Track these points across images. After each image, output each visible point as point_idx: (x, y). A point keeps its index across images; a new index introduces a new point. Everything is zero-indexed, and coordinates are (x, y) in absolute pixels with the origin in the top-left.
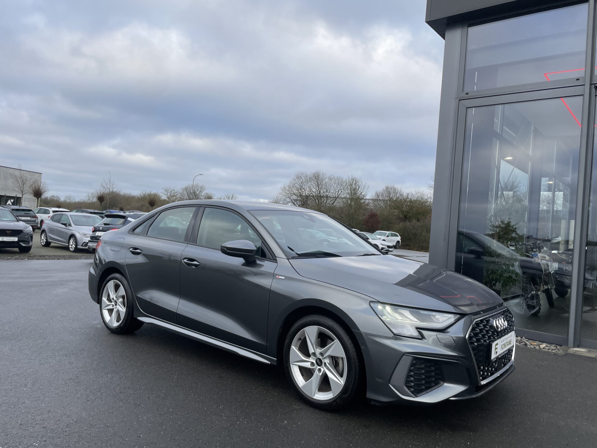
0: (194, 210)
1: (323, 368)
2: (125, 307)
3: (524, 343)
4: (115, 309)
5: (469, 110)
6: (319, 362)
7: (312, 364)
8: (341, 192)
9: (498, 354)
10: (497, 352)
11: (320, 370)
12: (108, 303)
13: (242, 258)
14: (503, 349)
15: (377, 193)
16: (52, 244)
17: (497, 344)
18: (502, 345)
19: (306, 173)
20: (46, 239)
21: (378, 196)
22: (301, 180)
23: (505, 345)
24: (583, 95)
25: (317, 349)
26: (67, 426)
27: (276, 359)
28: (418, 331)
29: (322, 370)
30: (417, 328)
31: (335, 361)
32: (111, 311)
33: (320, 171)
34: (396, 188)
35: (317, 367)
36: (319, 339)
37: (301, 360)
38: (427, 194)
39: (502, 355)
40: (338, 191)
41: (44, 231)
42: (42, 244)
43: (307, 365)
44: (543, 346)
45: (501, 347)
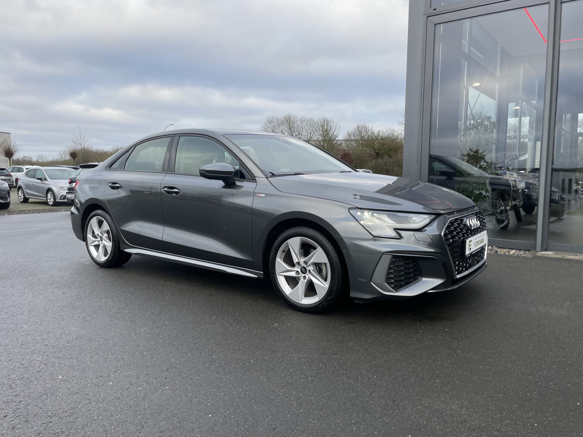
0: (169, 140)
1: (308, 275)
2: (111, 242)
3: (495, 251)
4: (101, 244)
5: (437, 26)
6: (304, 270)
7: (297, 272)
8: (314, 133)
9: (471, 251)
10: (471, 248)
11: (305, 277)
12: (93, 239)
13: (221, 181)
14: (476, 246)
15: (348, 133)
16: (30, 200)
17: (470, 241)
18: (475, 243)
19: (277, 116)
20: (23, 196)
21: (350, 136)
22: (273, 124)
23: (477, 242)
24: (549, 3)
25: (301, 259)
26: (68, 342)
27: (262, 272)
28: (396, 231)
29: (307, 277)
30: (395, 229)
31: (318, 267)
32: (97, 247)
33: (291, 114)
34: (367, 127)
35: (302, 275)
36: (303, 250)
37: (286, 271)
38: (398, 130)
39: (475, 252)
40: (311, 133)
41: (20, 187)
42: (20, 200)
43: (293, 274)
44: (512, 252)
45: (475, 245)
